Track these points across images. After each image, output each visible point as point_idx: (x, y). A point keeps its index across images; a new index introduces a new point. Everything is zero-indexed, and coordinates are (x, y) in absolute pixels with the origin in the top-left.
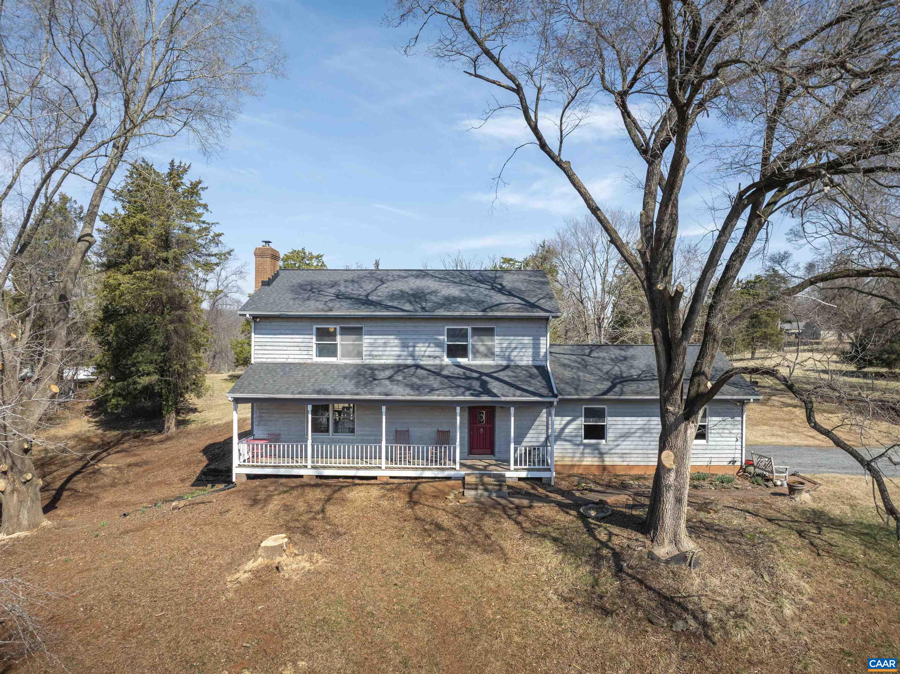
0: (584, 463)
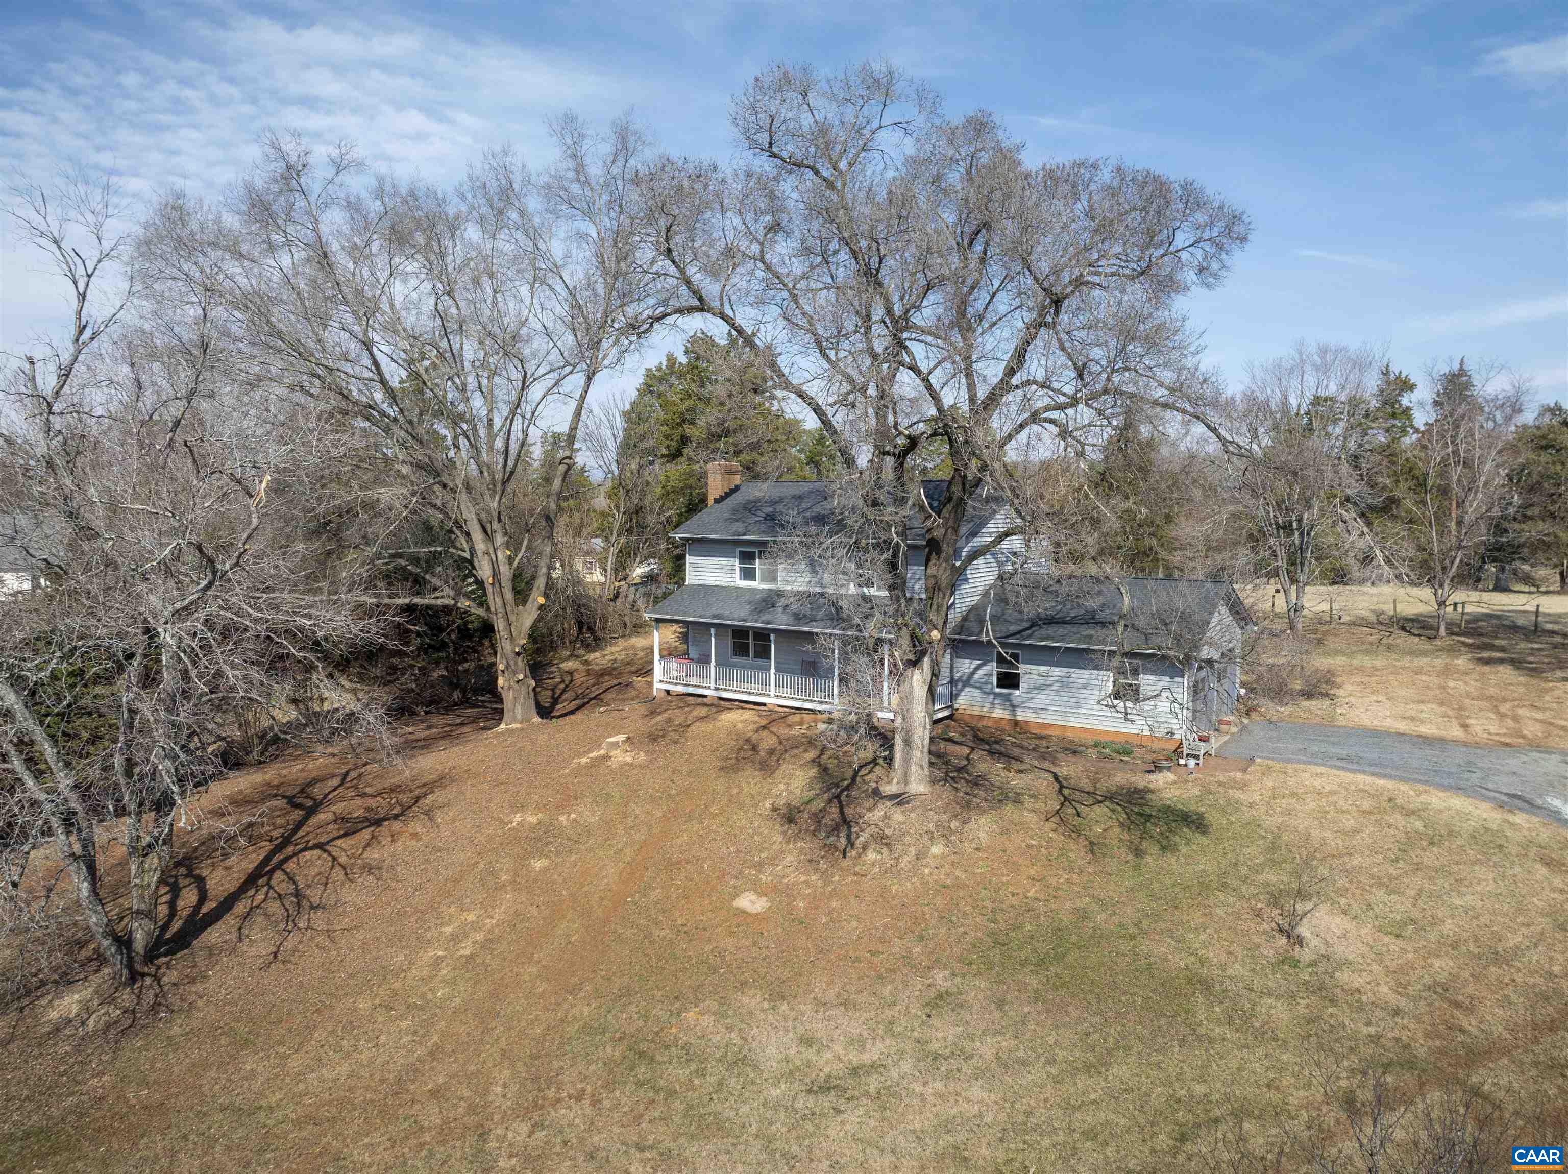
0: (994, 715)
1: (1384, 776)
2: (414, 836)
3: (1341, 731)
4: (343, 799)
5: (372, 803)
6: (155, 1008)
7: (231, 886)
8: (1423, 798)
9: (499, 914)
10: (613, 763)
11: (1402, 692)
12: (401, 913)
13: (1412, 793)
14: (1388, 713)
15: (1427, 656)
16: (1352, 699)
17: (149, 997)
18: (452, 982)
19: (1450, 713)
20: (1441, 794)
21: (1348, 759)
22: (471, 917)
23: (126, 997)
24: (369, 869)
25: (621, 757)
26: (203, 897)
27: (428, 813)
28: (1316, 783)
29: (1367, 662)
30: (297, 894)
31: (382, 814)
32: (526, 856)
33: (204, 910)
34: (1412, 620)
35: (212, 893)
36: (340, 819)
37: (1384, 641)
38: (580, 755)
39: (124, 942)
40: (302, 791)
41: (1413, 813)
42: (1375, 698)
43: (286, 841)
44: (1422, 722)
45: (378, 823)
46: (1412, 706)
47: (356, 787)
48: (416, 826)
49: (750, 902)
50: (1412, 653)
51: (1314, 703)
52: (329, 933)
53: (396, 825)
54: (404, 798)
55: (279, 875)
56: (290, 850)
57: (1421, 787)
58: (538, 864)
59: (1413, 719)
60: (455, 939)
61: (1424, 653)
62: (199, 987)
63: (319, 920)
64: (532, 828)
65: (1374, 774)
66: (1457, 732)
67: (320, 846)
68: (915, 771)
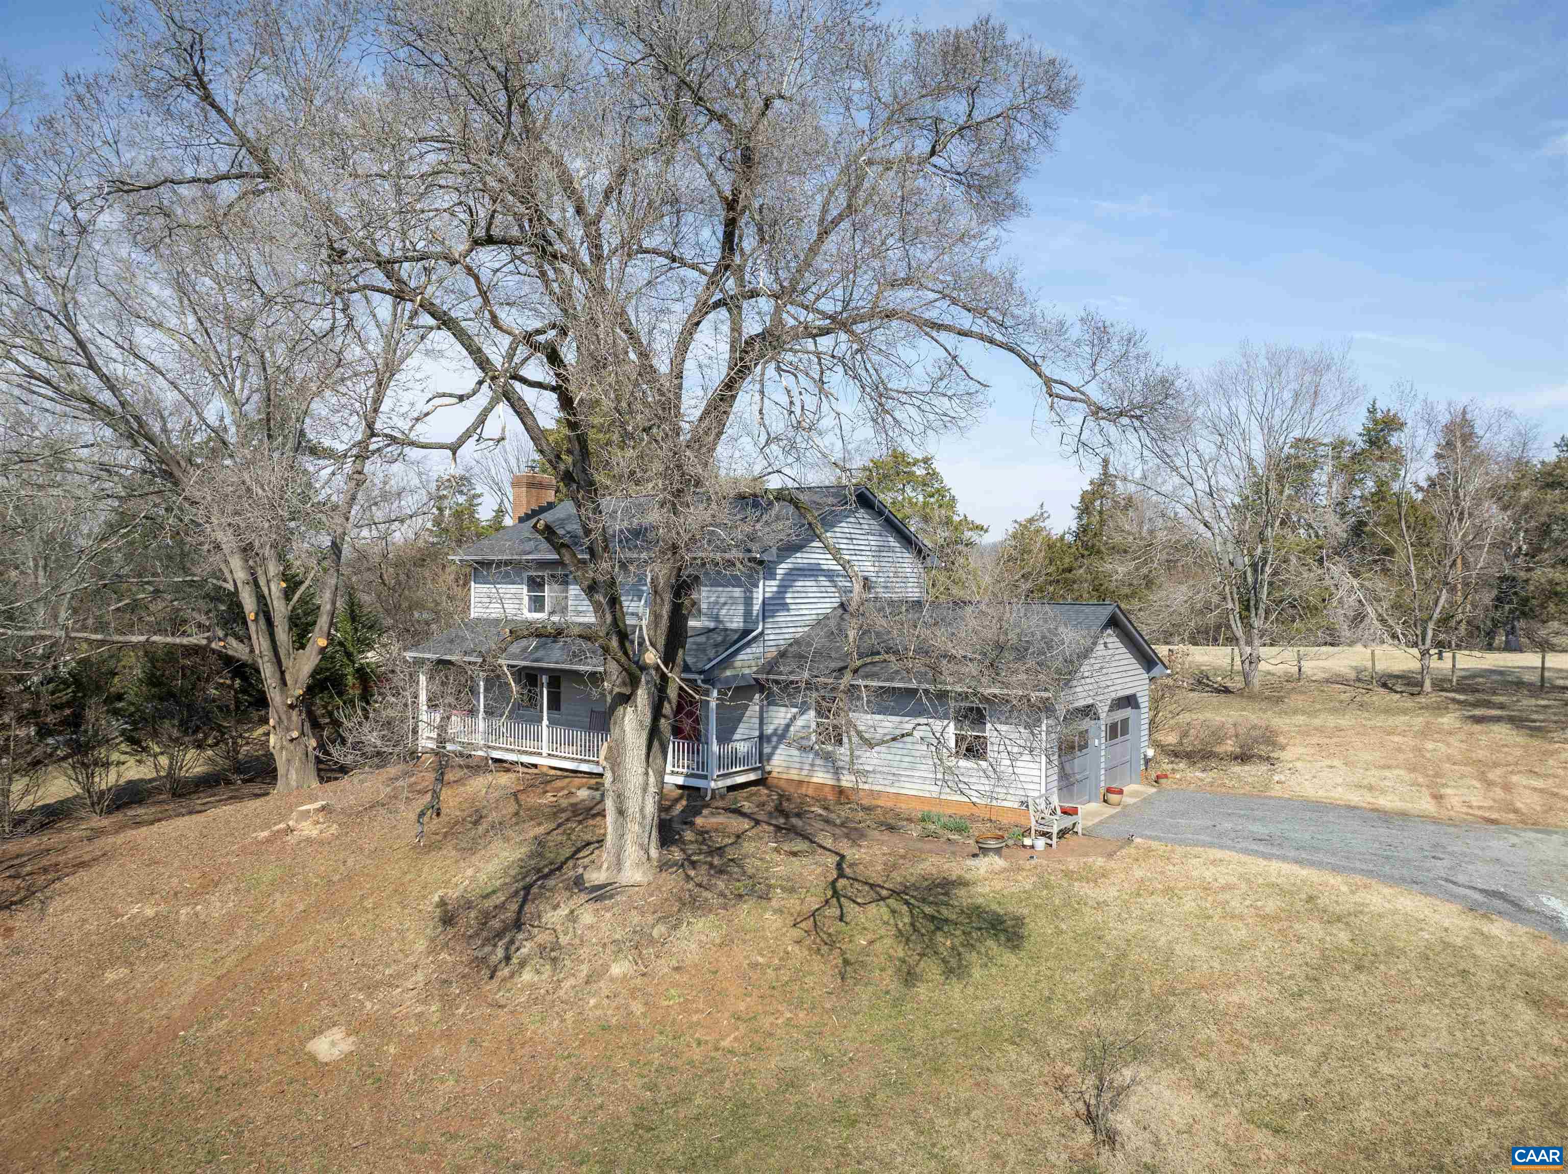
0: (815, 780)
1: (1312, 864)
3: (1272, 802)
8: (1361, 896)
11: (1367, 756)
13: (1344, 889)
14: (1340, 780)
15: (1406, 714)
16: (1299, 765)
19: (1421, 780)
20: (1387, 891)
21: (1267, 840)
28: (1207, 874)
29: (1332, 721)
34: (1397, 677)
37: (1358, 699)
41: (1339, 920)
42: (1329, 762)
44: (1383, 792)
46: (1374, 772)
48: (19, 918)
49: (330, 1044)
50: (1388, 711)
51: (1247, 768)
57: (1358, 879)
59: (1370, 788)
61: (1405, 712)
64: (141, 924)
65: (1297, 861)
66: (1427, 805)
68: (632, 853)
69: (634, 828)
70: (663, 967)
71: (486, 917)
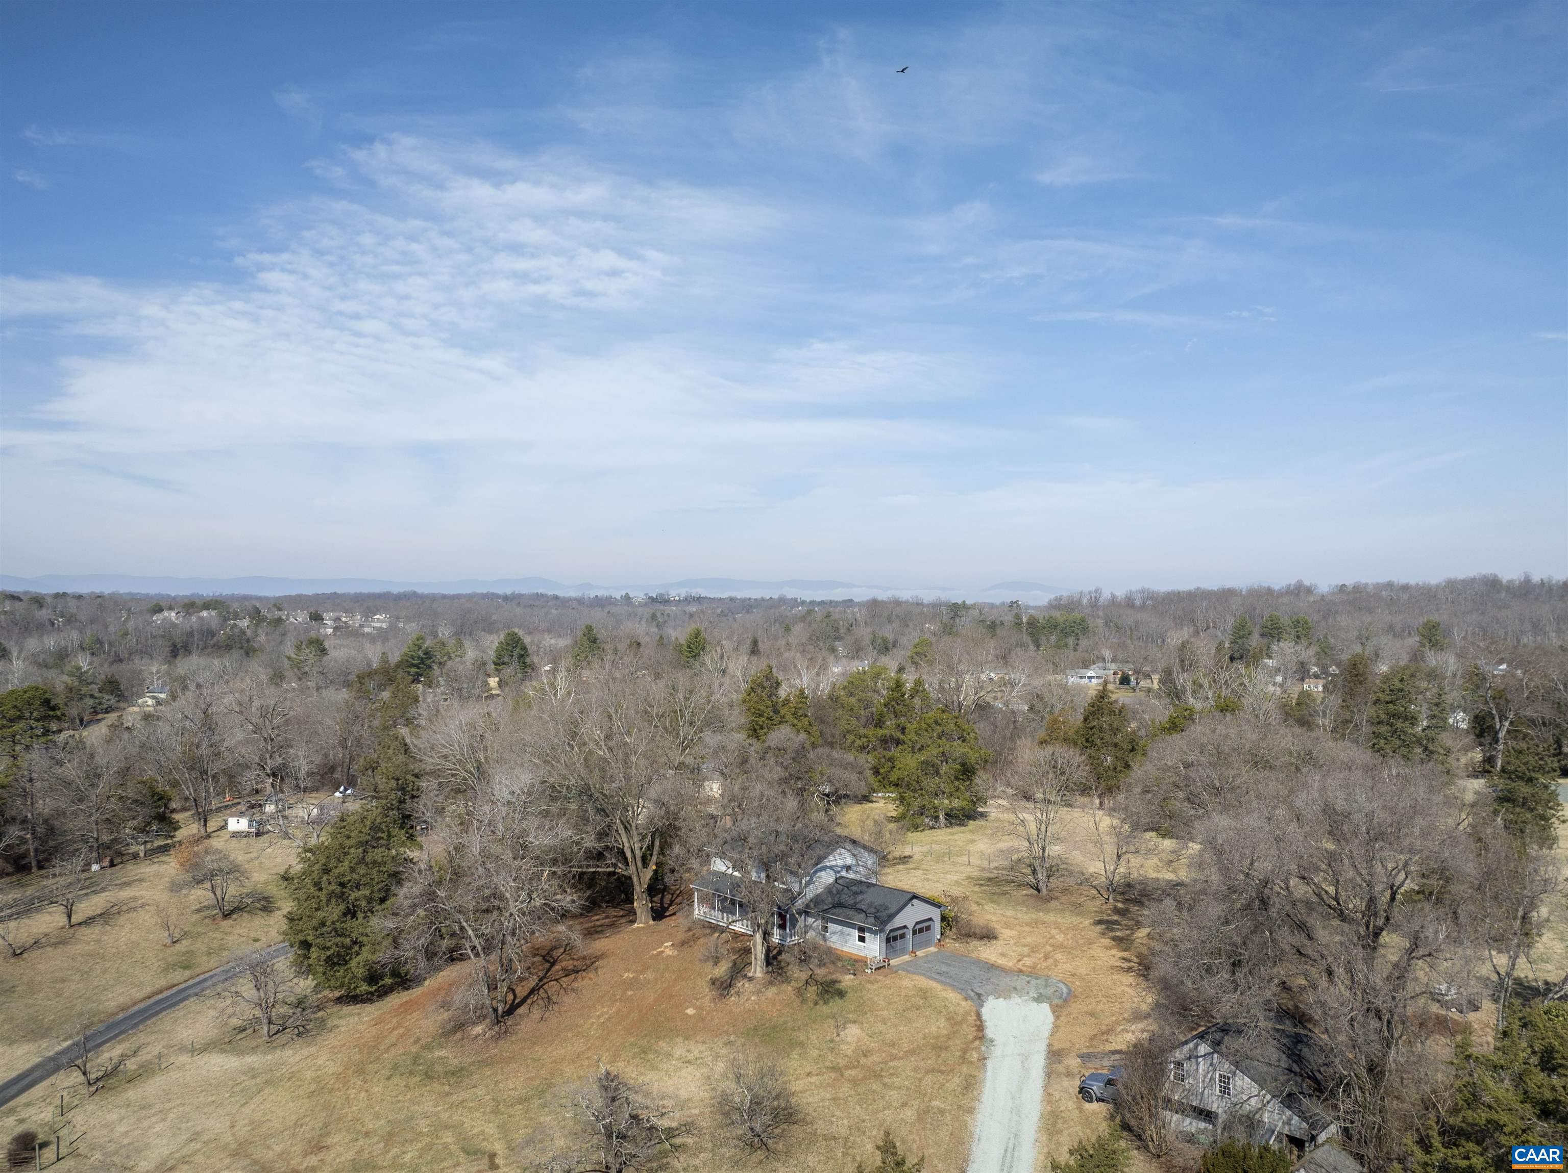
2: (590, 979)
4: (565, 960)
5: (576, 963)
6: (505, 1032)
7: (525, 994)
9: (614, 1010)
10: (664, 955)
11: (1029, 939)
12: (583, 1007)
14: (1000, 951)
16: (998, 942)
17: (503, 1029)
18: (597, 1030)
21: (941, 974)
22: (605, 1010)
23: (496, 1028)
24: (573, 990)
25: (668, 952)
26: (515, 997)
27: (596, 970)
30: (548, 998)
31: (579, 968)
32: (626, 990)
33: (516, 1002)
35: (518, 995)
36: (563, 969)
38: (655, 950)
39: (495, 1010)
40: (548, 953)
43: (544, 977)
45: (577, 972)
47: (570, 954)
48: (591, 975)
49: (690, 1011)
51: (977, 943)
52: (559, 1012)
53: (584, 974)
54: (588, 962)
55: (541, 991)
56: (545, 980)
58: (629, 993)
60: (599, 1017)
62: (518, 1027)
63: (556, 1007)
64: (631, 979)
65: (939, 981)
67: (556, 980)
68: (759, 969)
69: (759, 963)
70: (763, 998)
71: (722, 983)
